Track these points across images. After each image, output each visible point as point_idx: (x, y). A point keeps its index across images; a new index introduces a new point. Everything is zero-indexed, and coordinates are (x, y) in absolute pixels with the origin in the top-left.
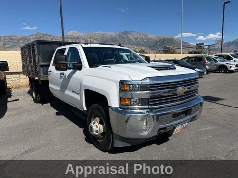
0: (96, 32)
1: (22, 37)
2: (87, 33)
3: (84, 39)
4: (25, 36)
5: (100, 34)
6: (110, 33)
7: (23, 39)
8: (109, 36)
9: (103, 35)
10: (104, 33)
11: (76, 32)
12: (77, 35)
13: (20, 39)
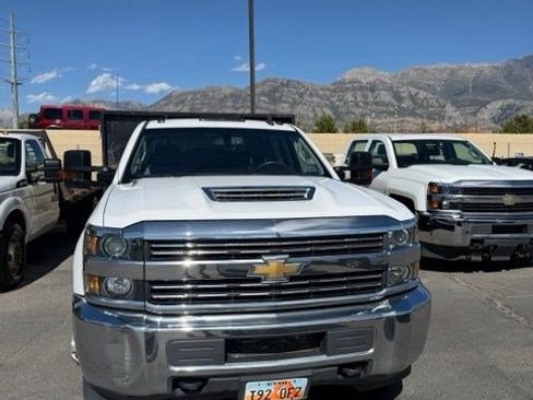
0: (428, 67)
1: (230, 91)
2: (400, 72)
3: (390, 89)
4: (237, 90)
5: (442, 71)
6: (475, 66)
7: (232, 95)
8: (471, 76)
9: (453, 72)
10: (454, 67)
11: (367, 70)
12: (371, 79)
13: (226, 97)
